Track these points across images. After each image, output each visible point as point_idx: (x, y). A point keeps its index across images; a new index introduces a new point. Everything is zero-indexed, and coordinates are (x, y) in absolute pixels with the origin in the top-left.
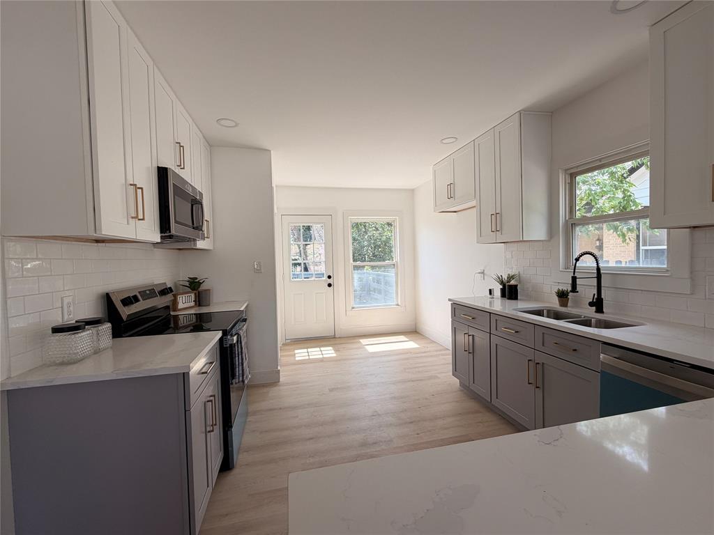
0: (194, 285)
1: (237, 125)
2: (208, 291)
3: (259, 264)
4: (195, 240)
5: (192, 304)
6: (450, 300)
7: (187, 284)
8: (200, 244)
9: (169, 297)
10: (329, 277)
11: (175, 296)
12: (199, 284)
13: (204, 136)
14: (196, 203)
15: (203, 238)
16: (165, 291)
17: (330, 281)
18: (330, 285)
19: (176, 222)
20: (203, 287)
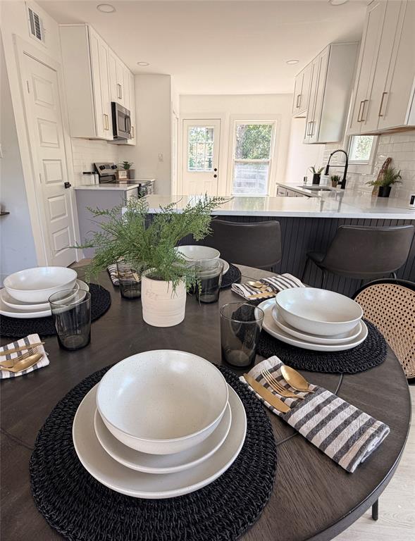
0: (127, 166)
1: (148, 64)
2: (133, 170)
3: (162, 155)
4: (126, 139)
5: (126, 177)
6: (277, 184)
7: (123, 166)
8: (130, 142)
9: (115, 171)
10: (216, 170)
11: (118, 171)
12: (129, 166)
13: (131, 71)
14: (127, 117)
15: (131, 138)
16: (113, 167)
17: (216, 173)
18: (215, 176)
19: (119, 130)
20: (131, 168)
